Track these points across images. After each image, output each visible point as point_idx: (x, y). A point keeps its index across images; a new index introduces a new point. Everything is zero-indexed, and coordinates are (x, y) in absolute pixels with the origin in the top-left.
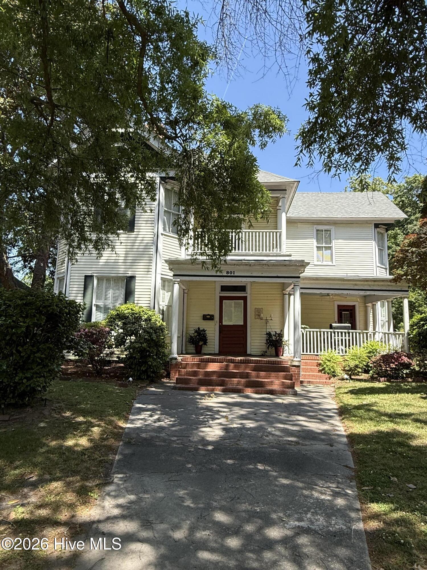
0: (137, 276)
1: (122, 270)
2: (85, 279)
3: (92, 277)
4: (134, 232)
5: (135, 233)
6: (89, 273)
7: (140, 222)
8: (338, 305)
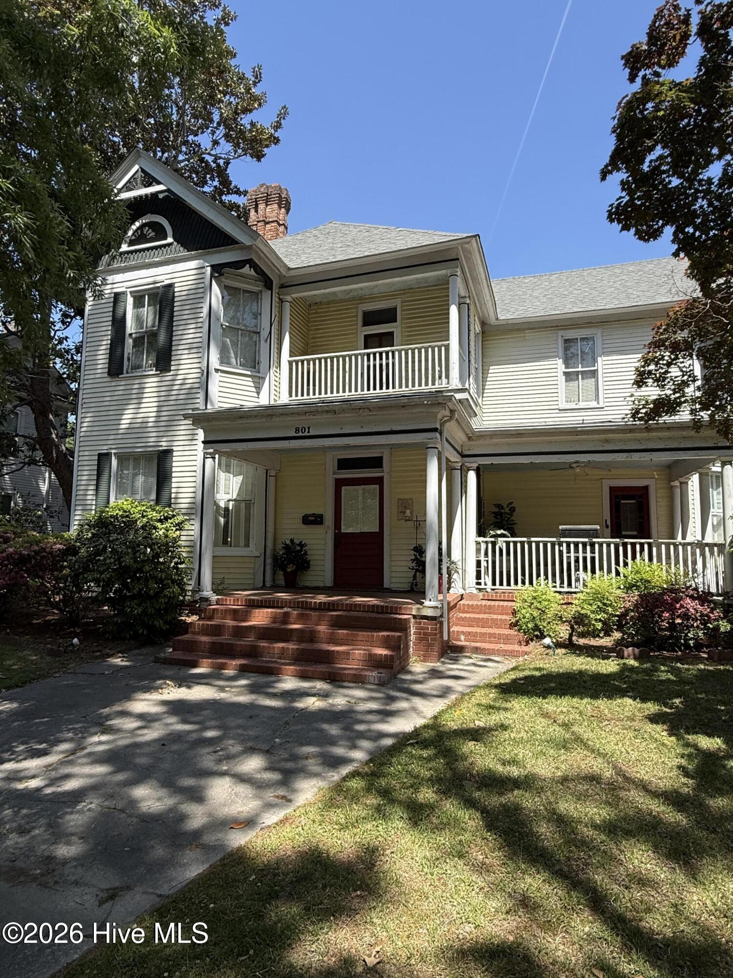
0: (175, 449)
1: (153, 441)
2: (99, 460)
3: (108, 455)
4: (170, 371)
5: (172, 373)
6: (104, 449)
7: (180, 352)
8: (611, 488)
